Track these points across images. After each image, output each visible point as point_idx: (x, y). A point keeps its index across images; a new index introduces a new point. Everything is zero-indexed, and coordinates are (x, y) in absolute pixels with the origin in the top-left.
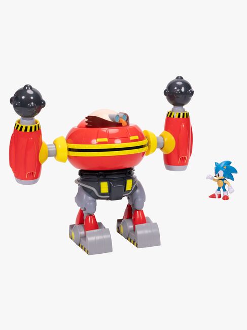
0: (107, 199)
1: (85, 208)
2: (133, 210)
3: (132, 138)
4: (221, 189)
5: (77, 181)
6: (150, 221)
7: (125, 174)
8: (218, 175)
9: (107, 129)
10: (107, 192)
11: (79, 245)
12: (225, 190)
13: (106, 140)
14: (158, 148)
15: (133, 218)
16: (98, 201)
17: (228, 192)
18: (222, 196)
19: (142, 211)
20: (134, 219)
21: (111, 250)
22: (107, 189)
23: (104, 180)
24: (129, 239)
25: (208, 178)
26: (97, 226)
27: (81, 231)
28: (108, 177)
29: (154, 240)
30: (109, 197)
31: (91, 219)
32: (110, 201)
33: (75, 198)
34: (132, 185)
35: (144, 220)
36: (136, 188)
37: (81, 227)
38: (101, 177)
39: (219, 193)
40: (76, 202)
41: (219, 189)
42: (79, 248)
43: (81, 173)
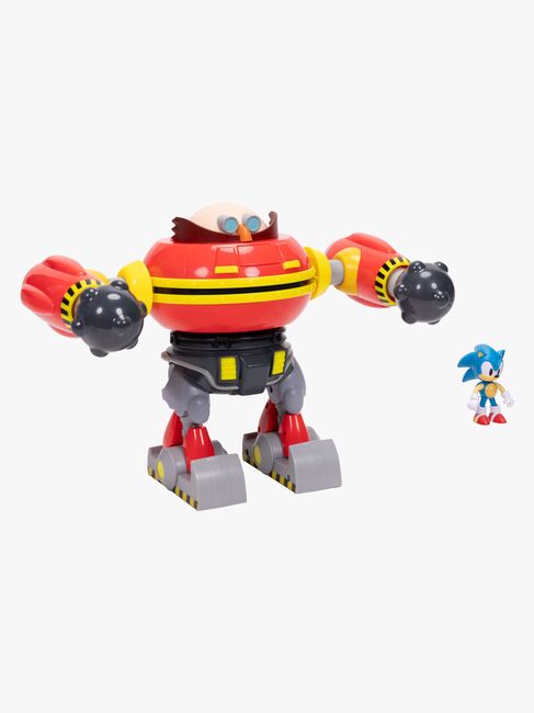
0: (234, 393)
1: (186, 412)
2: (280, 414)
3: (287, 265)
5: (166, 355)
6: (315, 437)
7: (271, 339)
9: (234, 245)
10: (235, 378)
11: (174, 491)
13: (234, 269)
14: (331, 283)
15: (280, 431)
16: (213, 397)
19: (300, 417)
20: (284, 433)
21: (243, 499)
22: (235, 372)
23: (227, 354)
24: (274, 474)
26: (211, 449)
27: (176, 461)
28: (234, 346)
29: (328, 474)
30: (237, 388)
31: (198, 433)
32: (238, 396)
33: (163, 390)
34: (285, 363)
35: (304, 435)
36: (291, 368)
37: (177, 451)
38: (222, 348)
40: (164, 398)
42: (175, 497)
43: (176, 337)
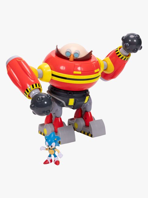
1: (54, 113)
4: (52, 156)
8: (52, 147)
12: (55, 156)
15: (84, 117)
17: (59, 157)
18: (53, 161)
22: (73, 103)
24: (82, 131)
25: (41, 149)
28: (74, 95)
30: (72, 107)
34: (88, 100)
35: (92, 119)
37: (52, 125)
38: (70, 95)
39: (50, 159)
41: (50, 156)
